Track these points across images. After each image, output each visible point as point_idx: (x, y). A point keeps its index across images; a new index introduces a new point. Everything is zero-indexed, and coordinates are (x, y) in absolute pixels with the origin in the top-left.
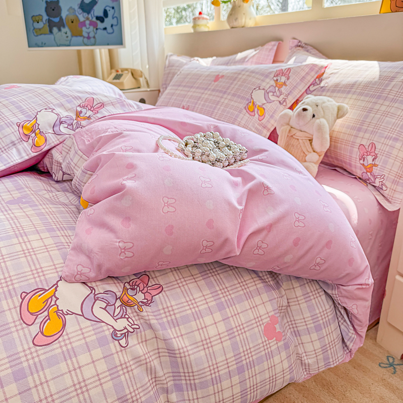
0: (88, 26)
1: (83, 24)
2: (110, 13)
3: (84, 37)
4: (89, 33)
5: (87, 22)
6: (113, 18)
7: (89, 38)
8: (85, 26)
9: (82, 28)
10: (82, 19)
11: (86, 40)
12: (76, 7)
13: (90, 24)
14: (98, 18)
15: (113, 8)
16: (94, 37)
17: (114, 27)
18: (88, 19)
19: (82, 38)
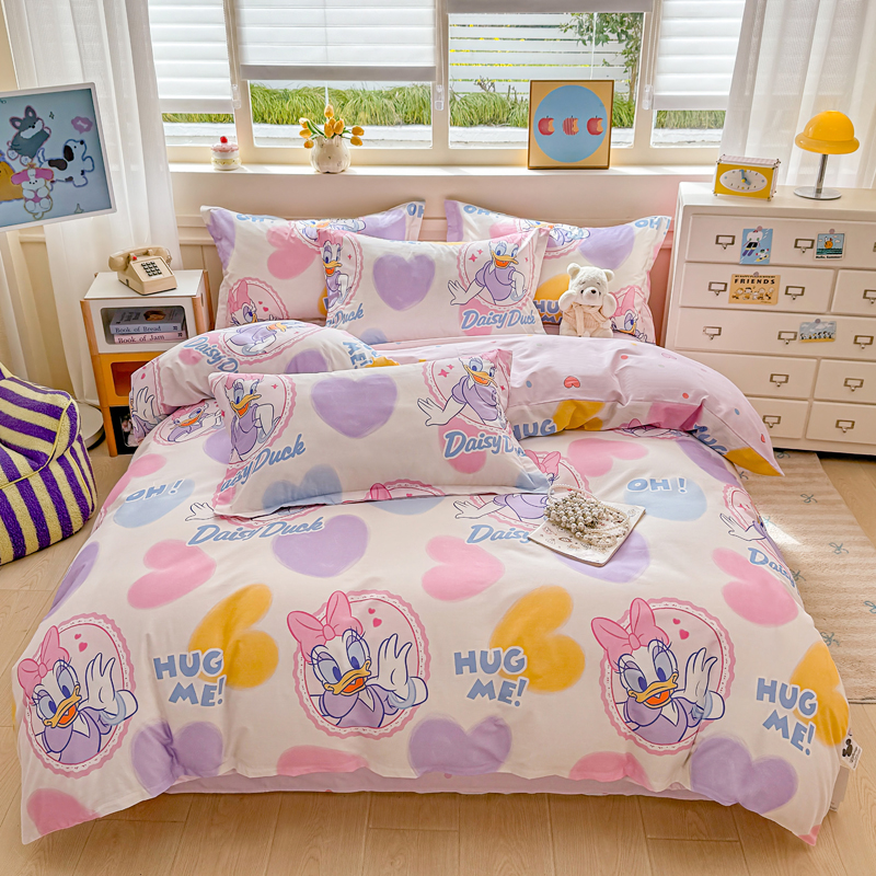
0: (33, 179)
1: (23, 176)
2: (78, 152)
3: (27, 200)
4: (36, 192)
5: (32, 172)
6: (84, 160)
7: (36, 199)
8: (28, 179)
9: (20, 183)
10: (18, 167)
11: (30, 205)
12: (5, 149)
13: (37, 176)
14: (52, 163)
15: (82, 142)
16: (48, 197)
17: (86, 174)
18: (31, 166)
19: (22, 201)
